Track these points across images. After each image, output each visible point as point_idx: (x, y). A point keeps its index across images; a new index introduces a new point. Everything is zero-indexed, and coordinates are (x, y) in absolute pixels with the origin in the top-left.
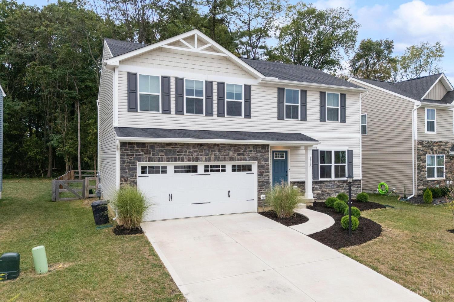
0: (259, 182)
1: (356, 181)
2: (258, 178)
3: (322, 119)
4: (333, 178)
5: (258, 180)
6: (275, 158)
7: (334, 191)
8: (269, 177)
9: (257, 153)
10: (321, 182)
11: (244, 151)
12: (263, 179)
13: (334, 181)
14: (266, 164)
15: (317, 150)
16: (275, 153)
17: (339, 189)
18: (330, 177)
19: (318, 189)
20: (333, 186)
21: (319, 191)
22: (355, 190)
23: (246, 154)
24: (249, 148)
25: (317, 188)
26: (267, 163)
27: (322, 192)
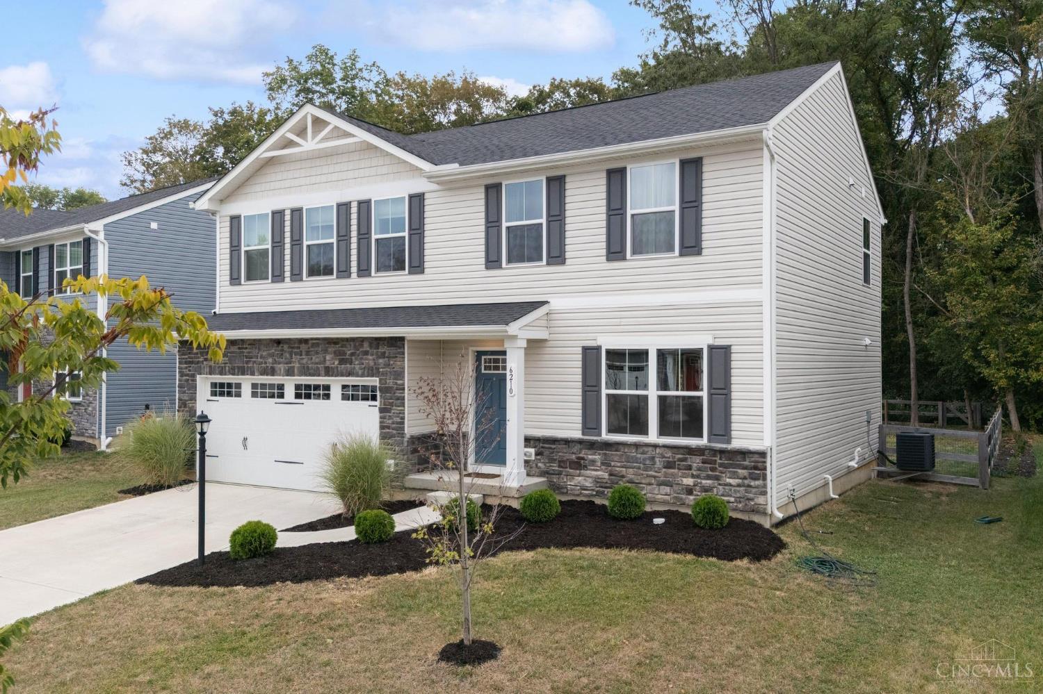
0: (382, 427)
1: (744, 453)
2: (381, 418)
3: (615, 252)
4: (653, 436)
5: (381, 422)
6: (483, 371)
7: (655, 477)
8: (403, 418)
9: (379, 357)
10: (607, 445)
11: (352, 354)
12: (390, 421)
13: (655, 446)
14: (396, 384)
15: (598, 348)
16: (483, 357)
17: (672, 475)
18: (644, 430)
19: (599, 464)
20: (648, 462)
21: (601, 470)
22: (739, 486)
23: (356, 359)
24: (362, 346)
25: (593, 462)
26: (399, 382)
27: (611, 475)
